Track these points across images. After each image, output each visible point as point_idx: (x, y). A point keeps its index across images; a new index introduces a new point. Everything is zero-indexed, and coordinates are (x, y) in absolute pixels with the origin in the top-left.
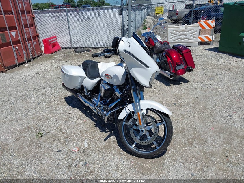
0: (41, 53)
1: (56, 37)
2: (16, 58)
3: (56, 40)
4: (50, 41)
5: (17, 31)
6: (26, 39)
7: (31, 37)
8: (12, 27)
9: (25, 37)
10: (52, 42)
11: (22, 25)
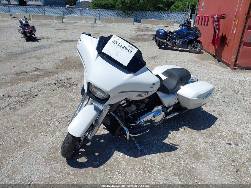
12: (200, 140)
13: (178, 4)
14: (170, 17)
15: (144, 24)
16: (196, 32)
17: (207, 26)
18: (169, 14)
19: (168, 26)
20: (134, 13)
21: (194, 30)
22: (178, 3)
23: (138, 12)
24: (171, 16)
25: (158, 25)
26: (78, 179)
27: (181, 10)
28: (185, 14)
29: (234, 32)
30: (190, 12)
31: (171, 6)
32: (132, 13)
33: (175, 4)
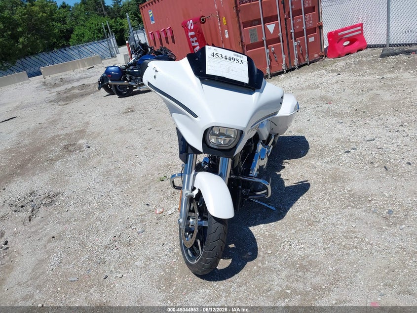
0: (321, 56)
1: (361, 25)
2: (268, 66)
3: (362, 30)
4: (339, 34)
5: (278, 23)
6: (293, 33)
7: (305, 30)
8: (271, 17)
9: (291, 31)
10: (345, 36)
11: (289, 12)
12: (319, 164)
13: (81, 31)
14: (84, 53)
15: (49, 75)
16: (167, 53)
17: (174, 42)
18: (80, 49)
19: (93, 67)
20: (16, 64)
21: (163, 52)
22: (79, 29)
23: (23, 60)
24: (86, 51)
25: (75, 70)
26: (254, 284)
27: (90, 39)
28: (106, 42)
29: (227, 36)
30: (113, 37)
31: (70, 37)
32: (14, 64)
33: (76, 33)
